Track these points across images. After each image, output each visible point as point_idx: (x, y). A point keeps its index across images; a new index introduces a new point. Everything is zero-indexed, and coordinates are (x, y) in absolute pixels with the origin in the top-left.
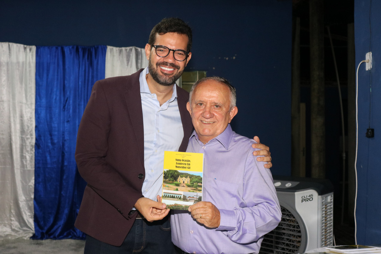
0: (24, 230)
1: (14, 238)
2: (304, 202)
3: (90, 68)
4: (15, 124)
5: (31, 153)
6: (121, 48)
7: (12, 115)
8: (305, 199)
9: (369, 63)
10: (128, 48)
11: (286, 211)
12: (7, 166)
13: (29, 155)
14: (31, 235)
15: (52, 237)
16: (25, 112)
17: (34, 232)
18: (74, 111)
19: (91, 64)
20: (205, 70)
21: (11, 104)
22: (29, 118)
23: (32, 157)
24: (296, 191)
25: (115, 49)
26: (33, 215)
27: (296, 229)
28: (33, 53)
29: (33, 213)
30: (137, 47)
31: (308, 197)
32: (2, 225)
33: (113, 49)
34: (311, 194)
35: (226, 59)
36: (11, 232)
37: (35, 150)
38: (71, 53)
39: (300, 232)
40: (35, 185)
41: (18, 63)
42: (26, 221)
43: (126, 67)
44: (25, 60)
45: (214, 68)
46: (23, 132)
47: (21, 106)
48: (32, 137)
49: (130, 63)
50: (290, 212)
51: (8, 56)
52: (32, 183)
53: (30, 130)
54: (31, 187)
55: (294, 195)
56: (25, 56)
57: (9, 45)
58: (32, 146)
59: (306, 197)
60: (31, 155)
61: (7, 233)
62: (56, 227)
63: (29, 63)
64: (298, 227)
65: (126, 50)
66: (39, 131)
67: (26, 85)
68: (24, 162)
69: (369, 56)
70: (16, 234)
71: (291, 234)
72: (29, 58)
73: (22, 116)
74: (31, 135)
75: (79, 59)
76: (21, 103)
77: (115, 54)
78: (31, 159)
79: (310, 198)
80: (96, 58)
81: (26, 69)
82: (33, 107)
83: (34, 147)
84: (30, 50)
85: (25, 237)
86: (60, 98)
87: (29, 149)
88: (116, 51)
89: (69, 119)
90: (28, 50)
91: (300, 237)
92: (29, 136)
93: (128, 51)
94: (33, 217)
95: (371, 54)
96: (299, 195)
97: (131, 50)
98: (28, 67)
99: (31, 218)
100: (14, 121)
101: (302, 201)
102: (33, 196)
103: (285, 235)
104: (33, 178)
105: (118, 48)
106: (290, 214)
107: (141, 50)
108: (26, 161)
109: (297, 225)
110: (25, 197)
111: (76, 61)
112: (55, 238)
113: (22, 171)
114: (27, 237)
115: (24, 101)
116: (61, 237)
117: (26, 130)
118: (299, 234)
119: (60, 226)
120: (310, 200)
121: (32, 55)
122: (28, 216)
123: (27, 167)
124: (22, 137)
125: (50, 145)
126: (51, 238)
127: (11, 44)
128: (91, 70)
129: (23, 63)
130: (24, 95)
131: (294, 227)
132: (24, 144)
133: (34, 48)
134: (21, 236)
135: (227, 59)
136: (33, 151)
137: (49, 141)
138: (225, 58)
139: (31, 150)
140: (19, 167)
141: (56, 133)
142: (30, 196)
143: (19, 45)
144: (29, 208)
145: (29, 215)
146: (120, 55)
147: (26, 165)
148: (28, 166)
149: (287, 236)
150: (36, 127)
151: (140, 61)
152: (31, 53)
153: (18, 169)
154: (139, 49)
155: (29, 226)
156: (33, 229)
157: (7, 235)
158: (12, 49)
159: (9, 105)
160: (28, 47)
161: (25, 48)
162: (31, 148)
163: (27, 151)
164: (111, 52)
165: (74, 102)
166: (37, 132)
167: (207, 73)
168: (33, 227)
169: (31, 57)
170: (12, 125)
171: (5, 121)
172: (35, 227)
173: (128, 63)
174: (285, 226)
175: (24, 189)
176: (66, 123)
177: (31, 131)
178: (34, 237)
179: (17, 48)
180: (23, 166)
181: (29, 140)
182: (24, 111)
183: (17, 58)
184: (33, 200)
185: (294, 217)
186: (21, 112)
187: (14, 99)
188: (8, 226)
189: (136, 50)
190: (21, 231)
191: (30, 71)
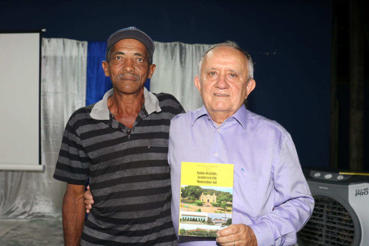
2: (358, 196)
6: (166, 44)
7: (64, 105)
8: (360, 192)
10: (173, 44)
11: (338, 204)
16: (77, 103)
21: (64, 95)
24: (349, 184)
25: (161, 44)
27: (348, 224)
28: (84, 48)
30: (181, 42)
31: (363, 191)
33: (158, 44)
34: (366, 188)
35: (266, 54)
39: (352, 227)
41: (71, 58)
43: (171, 61)
44: (77, 55)
47: (73, 98)
49: (174, 58)
50: (342, 206)
51: (63, 51)
55: (347, 189)
56: (77, 51)
57: (64, 41)
59: (360, 190)
63: (81, 57)
64: (351, 221)
65: (171, 45)
67: (78, 78)
71: (342, 229)
72: (82, 53)
73: (73, 107)
76: (73, 94)
77: (160, 50)
79: (365, 192)
81: (78, 63)
82: (84, 98)
84: (83, 45)
88: (162, 46)
90: (81, 45)
91: (353, 232)
93: (173, 46)
96: (352, 188)
97: (175, 45)
98: (80, 61)
100: (67, 111)
101: (356, 195)
103: (336, 229)
105: (163, 44)
106: (342, 207)
107: (185, 46)
109: (350, 219)
115: (76, 92)
118: (352, 229)
120: (365, 194)
121: (84, 50)
127: (65, 40)
129: (76, 57)
130: (76, 87)
131: (346, 221)
133: (86, 43)
135: (268, 54)
143: (72, 41)
146: (165, 50)
149: (337, 230)
151: (183, 56)
154: (183, 44)
157: (59, 216)
158: (66, 44)
159: (62, 97)
160: (81, 43)
161: (78, 44)
171: (59, 112)
173: (172, 58)
174: (336, 220)
179: (71, 43)
182: (76, 102)
183: (71, 53)
185: (346, 211)
186: (73, 103)
187: (67, 90)
189: (181, 46)
191: (82, 65)
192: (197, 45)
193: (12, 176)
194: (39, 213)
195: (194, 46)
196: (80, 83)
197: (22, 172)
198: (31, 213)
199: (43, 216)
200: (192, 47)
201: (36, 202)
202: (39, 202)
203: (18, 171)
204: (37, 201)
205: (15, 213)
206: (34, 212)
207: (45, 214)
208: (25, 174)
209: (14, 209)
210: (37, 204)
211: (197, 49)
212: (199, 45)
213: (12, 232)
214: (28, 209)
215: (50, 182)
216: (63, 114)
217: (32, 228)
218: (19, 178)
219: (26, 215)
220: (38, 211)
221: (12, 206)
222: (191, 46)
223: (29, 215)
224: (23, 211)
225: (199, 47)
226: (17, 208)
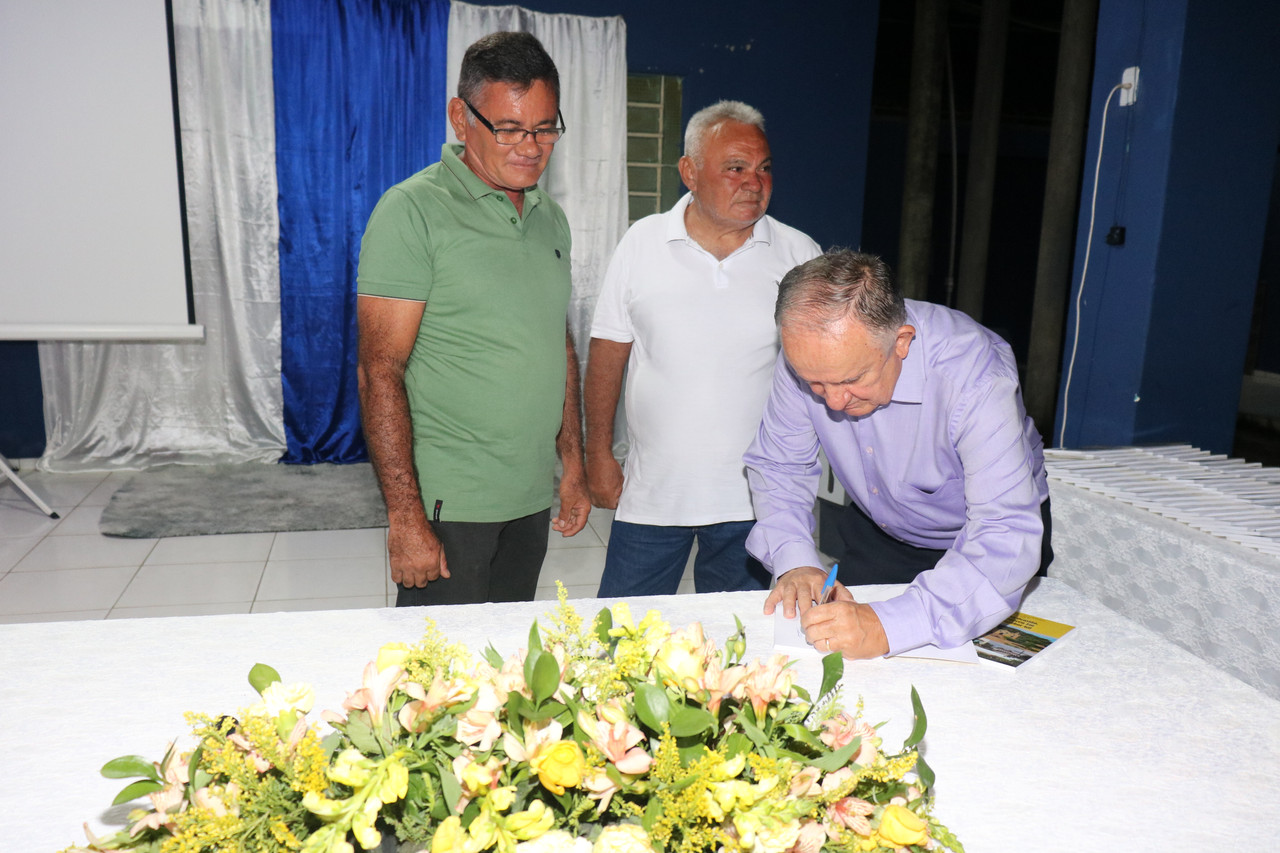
0: (261, 445)
1: (240, 462)
3: (411, 55)
4: (226, 189)
5: (270, 263)
6: (484, 8)
7: (216, 166)
9: (1131, 90)
10: (502, 9)
12: (211, 294)
13: (266, 267)
14: (280, 455)
15: (331, 457)
16: (252, 160)
17: (286, 447)
18: (374, 161)
19: (412, 45)
20: (680, 75)
21: (213, 137)
22: (261, 176)
23: (272, 271)
25: (470, 9)
26: (282, 408)
28: (262, 6)
29: (282, 403)
30: (523, 6)
32: (207, 432)
33: (464, 7)
35: (729, 50)
36: (228, 447)
37: (280, 254)
38: (360, 12)
40: (284, 338)
41: (225, 32)
42: (266, 423)
44: (244, 25)
45: (701, 71)
46: (246, 209)
47: (240, 145)
48: (270, 222)
51: (200, 10)
52: (276, 334)
53: (265, 206)
54: (272, 344)
56: (243, 13)
58: (272, 245)
60: (271, 267)
61: (220, 450)
62: (335, 437)
63: (256, 34)
65: (497, 13)
66: (287, 209)
67: (250, 92)
68: (254, 283)
69: (1131, 76)
70: (241, 453)
72: (255, 21)
73: (242, 171)
74: (269, 218)
75: (381, 29)
76: (239, 136)
77: (470, 23)
78: (271, 276)
80: (423, 29)
81: (247, 50)
82: (271, 147)
83: (276, 247)
85: (266, 458)
86: (339, 127)
87: (263, 252)
88: (473, 13)
89: (361, 182)
92: (262, 221)
93: (501, 15)
94: (281, 413)
95: (1138, 71)
97: (510, 13)
98: (251, 42)
99: (277, 415)
100: (224, 181)
102: (278, 366)
104: (278, 322)
105: (477, 8)
107: (534, 16)
108: (259, 281)
110: (260, 368)
111: (375, 35)
112: (337, 461)
113: (249, 305)
114: (270, 459)
115: (246, 130)
116: (351, 458)
117: (254, 205)
119: (346, 434)
121: (262, 13)
122: (268, 412)
123: (261, 297)
124: (245, 223)
125: (315, 243)
126: (329, 461)
128: (412, 61)
129: (240, 32)
130: (246, 117)
132: (252, 240)
134: (253, 457)
135: (732, 49)
136: (274, 257)
137: (313, 235)
138: (727, 46)
139: (270, 254)
140: (241, 296)
141: (330, 215)
142: (272, 364)
144: (272, 393)
145: (271, 410)
146: (482, 25)
147: (259, 291)
148: (264, 294)
150: (280, 198)
152: (258, 7)
153: (238, 300)
154: (529, 13)
155: (274, 433)
156: (284, 441)
157: (220, 456)
159: (208, 142)
162: (270, 249)
163: (261, 258)
164: (459, 15)
165: (374, 138)
166: (283, 210)
167: (683, 83)
168: (284, 436)
169: (258, 17)
170: (219, 191)
171: (198, 181)
172: (287, 437)
175: (256, 347)
176: (353, 192)
177: (268, 208)
178: (287, 458)
180: (251, 292)
181: (264, 231)
182: (248, 158)
183: (222, 18)
184: (280, 374)
186: (241, 158)
187: (219, 125)
188: (219, 434)
189: (522, 15)
190: (254, 446)
191: (258, 54)
192: (562, 15)
193: (80, 356)
194: (166, 449)
195: (556, 18)
196: (257, 103)
197: (108, 343)
198: (140, 452)
199: (177, 456)
200: (552, 20)
201: (152, 422)
202: (160, 422)
203: (96, 342)
204: (156, 421)
205: (95, 454)
206: (152, 448)
207: (181, 452)
208: (115, 348)
209: (92, 442)
210: (156, 427)
211: (565, 26)
212: (569, 16)
213: (121, 495)
214: (133, 438)
215: (186, 370)
216: (213, 189)
217: (169, 485)
218: (99, 361)
219: (130, 456)
220: (159, 444)
221: (86, 435)
222: (547, 17)
223: (139, 457)
224: (119, 446)
225: (568, 21)
226: (102, 438)
